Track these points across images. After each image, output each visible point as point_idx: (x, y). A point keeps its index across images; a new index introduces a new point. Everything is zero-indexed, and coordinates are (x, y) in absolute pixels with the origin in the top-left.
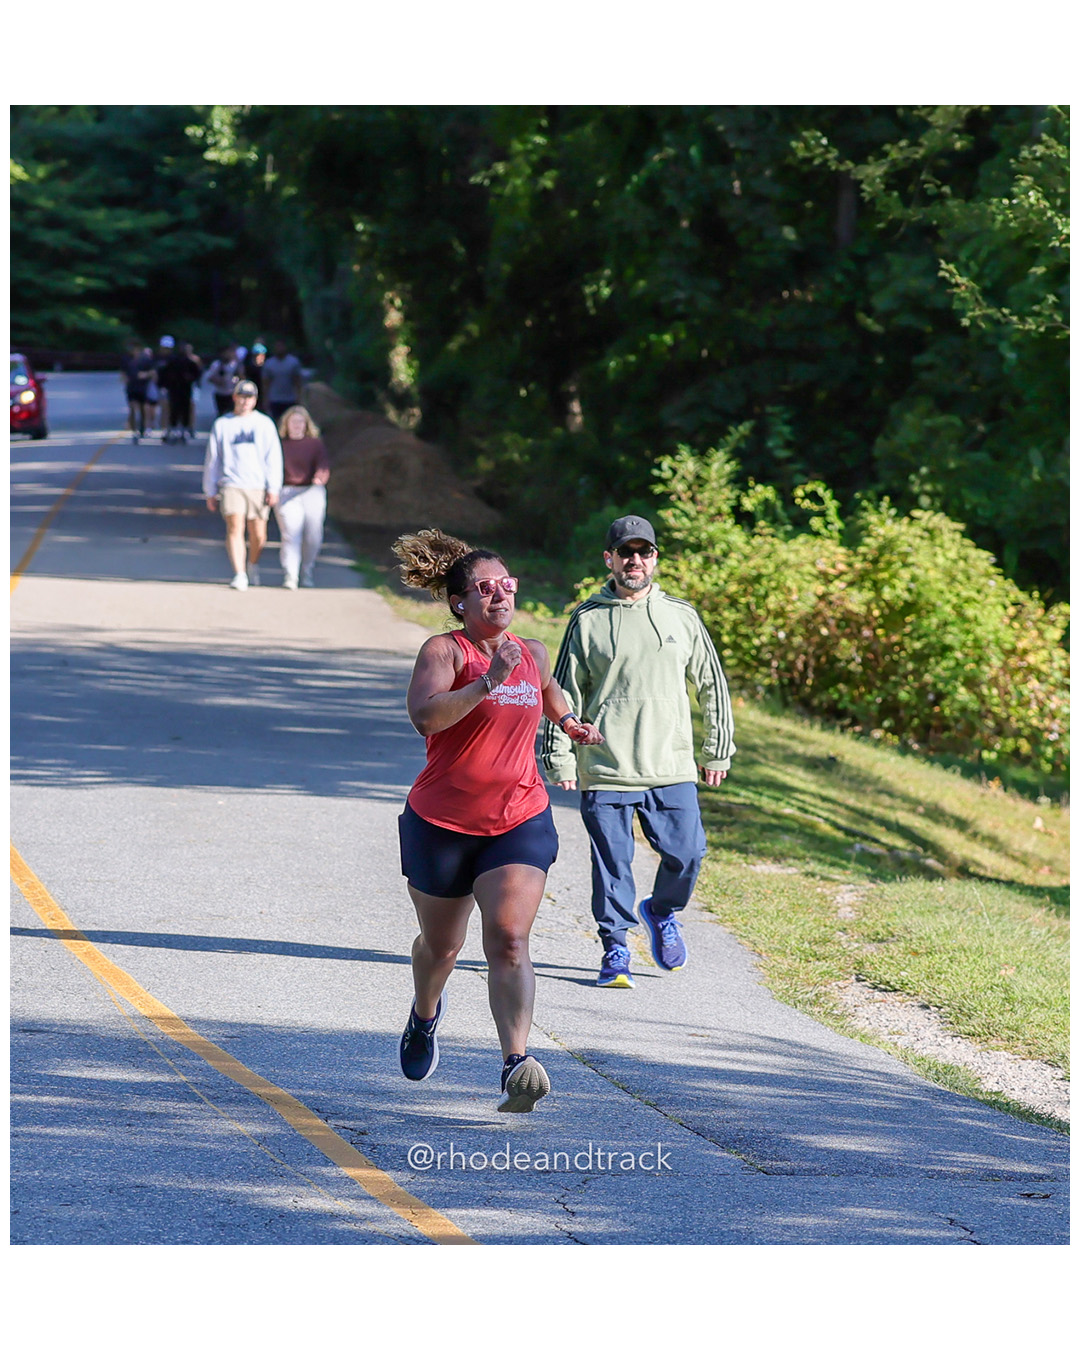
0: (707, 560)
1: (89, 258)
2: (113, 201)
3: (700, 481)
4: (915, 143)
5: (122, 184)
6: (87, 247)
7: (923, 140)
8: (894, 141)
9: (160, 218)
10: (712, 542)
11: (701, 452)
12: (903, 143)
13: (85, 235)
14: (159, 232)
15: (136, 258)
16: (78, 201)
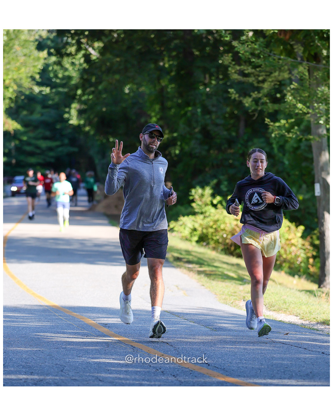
0: (205, 217)
1: (39, 154)
2: (45, 138)
3: (202, 195)
4: (259, 92)
5: (48, 133)
6: (38, 151)
7: (262, 91)
8: (254, 92)
9: (58, 143)
10: (205, 212)
11: (203, 188)
12: (256, 92)
13: (38, 147)
14: (58, 146)
15: (52, 154)
16: (36, 138)
